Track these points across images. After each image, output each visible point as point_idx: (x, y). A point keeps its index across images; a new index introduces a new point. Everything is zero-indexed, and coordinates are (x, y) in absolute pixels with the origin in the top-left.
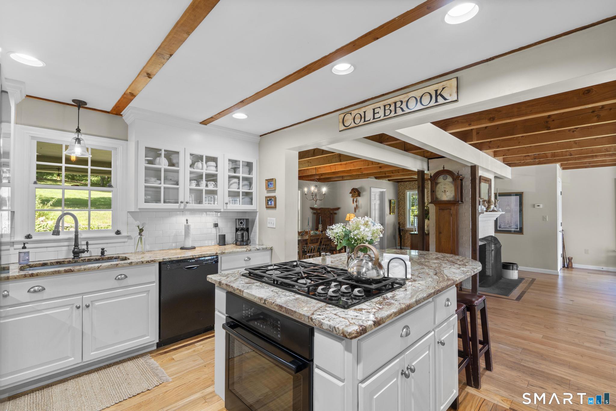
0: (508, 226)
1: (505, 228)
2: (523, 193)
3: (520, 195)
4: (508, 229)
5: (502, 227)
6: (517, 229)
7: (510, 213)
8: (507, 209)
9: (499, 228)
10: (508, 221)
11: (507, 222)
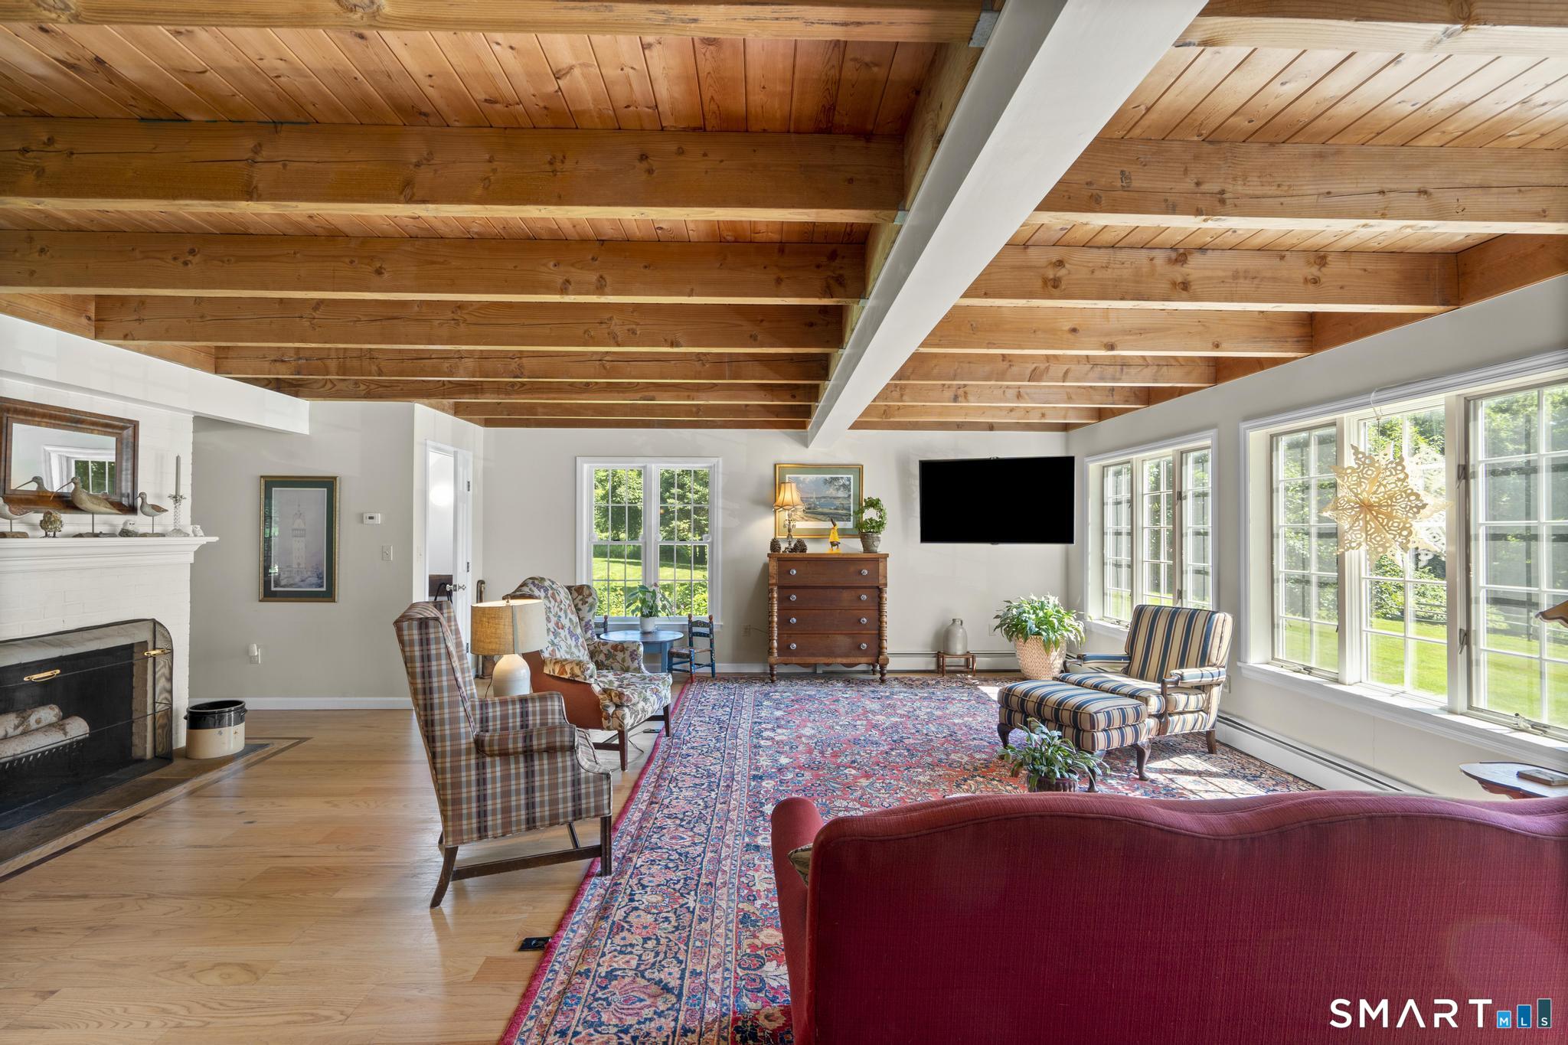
0: (297, 579)
1: (291, 585)
2: (335, 478)
3: (328, 484)
4: (300, 587)
5: (283, 583)
6: (322, 586)
7: (303, 539)
8: (296, 526)
9: (275, 587)
10: (299, 564)
11: (295, 566)
